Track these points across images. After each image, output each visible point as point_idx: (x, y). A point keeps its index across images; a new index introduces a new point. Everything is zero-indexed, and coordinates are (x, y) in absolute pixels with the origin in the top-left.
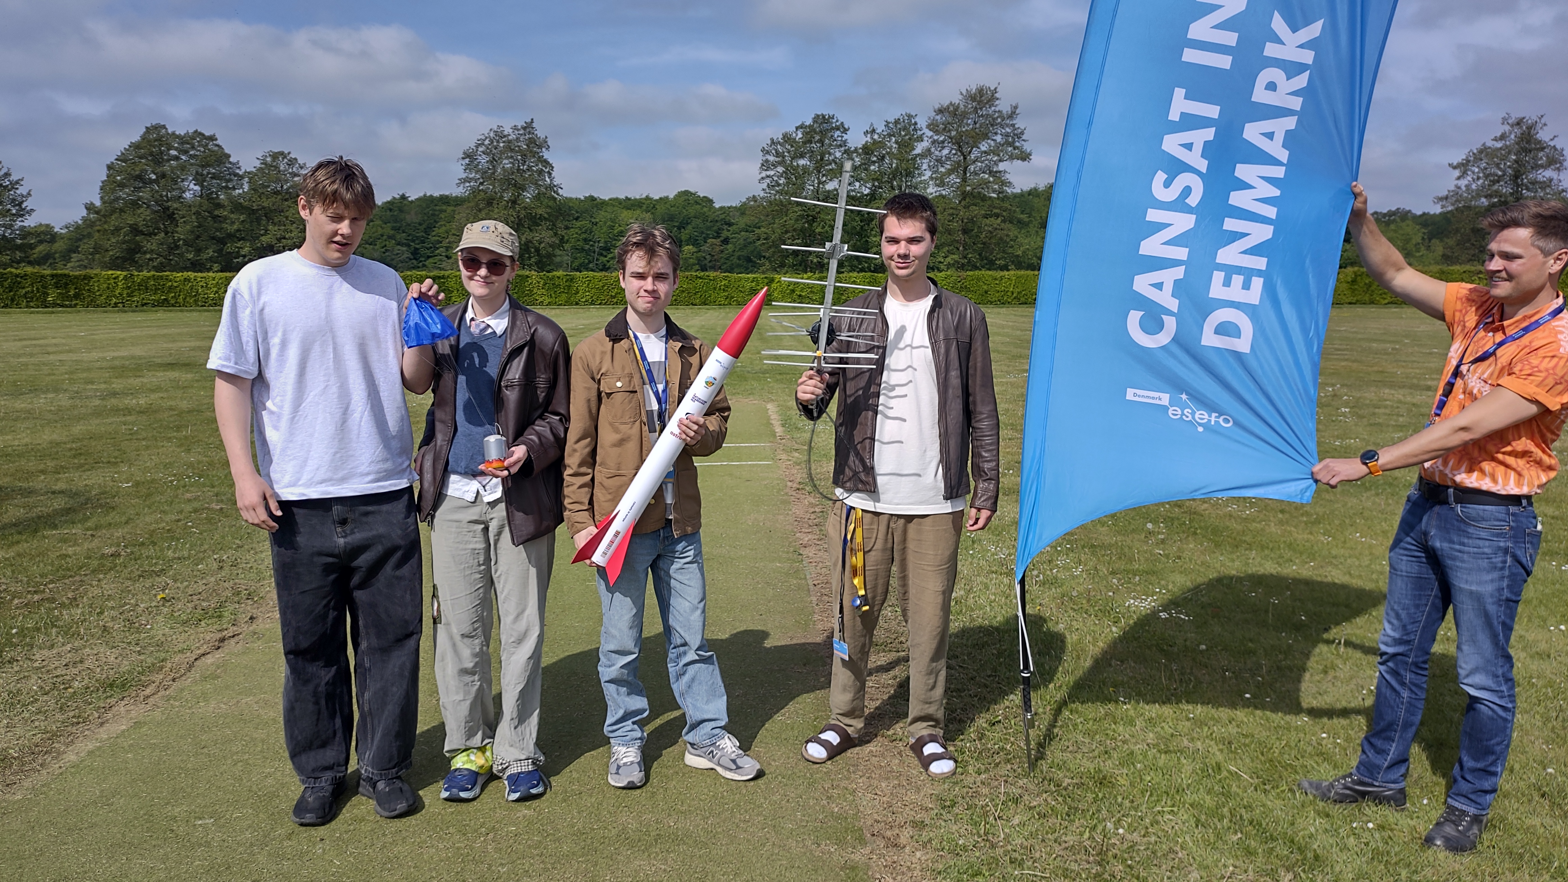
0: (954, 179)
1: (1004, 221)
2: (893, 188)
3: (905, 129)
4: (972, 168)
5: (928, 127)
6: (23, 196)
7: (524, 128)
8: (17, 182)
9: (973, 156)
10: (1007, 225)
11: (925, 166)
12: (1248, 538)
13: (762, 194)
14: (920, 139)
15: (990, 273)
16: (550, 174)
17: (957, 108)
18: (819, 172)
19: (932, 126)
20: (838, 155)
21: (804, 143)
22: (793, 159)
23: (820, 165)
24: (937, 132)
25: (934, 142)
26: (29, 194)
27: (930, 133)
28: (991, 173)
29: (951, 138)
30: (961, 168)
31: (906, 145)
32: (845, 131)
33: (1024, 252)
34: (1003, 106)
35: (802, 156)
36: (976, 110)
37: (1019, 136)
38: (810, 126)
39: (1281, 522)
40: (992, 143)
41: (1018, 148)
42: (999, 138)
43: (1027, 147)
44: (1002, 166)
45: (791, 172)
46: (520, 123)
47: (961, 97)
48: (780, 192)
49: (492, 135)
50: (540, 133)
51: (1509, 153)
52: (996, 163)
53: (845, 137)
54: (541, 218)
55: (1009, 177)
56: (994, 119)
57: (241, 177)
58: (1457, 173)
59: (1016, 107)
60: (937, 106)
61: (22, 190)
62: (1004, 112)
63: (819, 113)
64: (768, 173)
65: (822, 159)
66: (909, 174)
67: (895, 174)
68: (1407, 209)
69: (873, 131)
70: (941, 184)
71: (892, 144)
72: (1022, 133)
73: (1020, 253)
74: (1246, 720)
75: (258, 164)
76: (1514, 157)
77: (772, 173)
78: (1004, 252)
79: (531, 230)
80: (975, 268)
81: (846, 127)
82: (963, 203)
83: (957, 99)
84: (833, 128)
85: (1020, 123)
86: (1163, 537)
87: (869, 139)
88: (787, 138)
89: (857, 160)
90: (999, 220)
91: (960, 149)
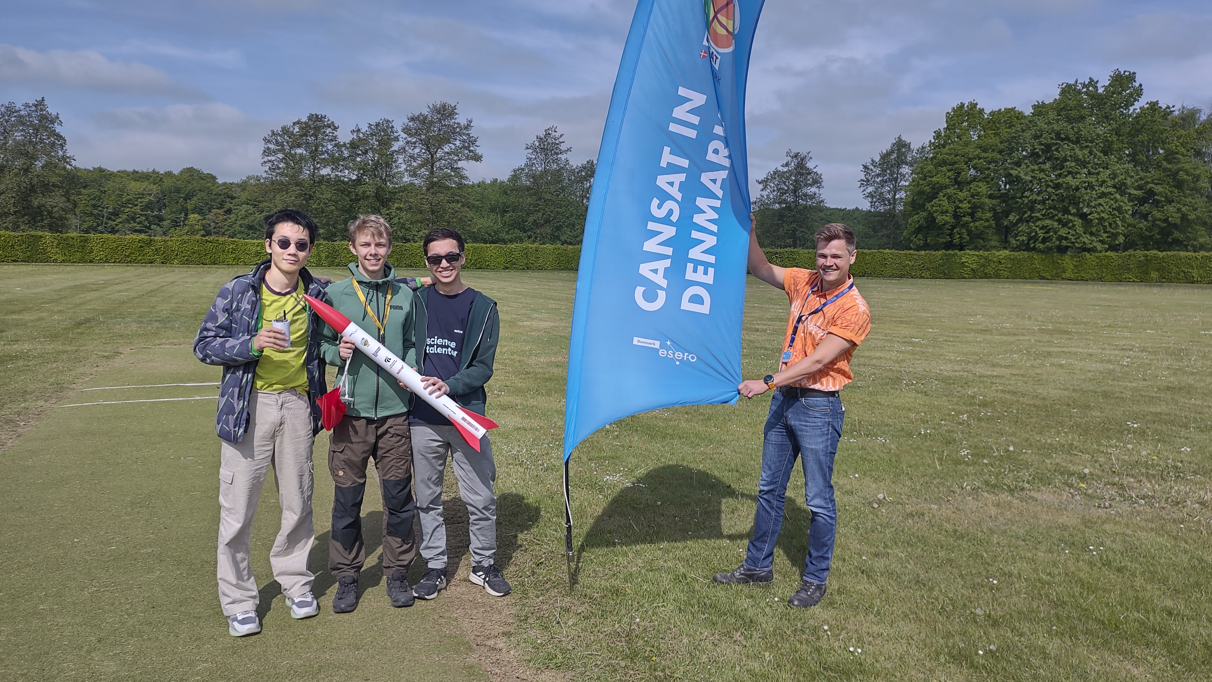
0: (424, 171)
1: (463, 206)
2: (375, 176)
3: (384, 130)
4: (438, 164)
5: (403, 130)
7: (36, 106)
9: (438, 155)
10: (466, 209)
11: (400, 161)
12: (670, 431)
13: (264, 175)
14: (397, 139)
16: (62, 146)
17: (425, 118)
18: (315, 160)
20: (330, 147)
21: (301, 136)
22: (291, 148)
23: (314, 154)
24: (410, 135)
25: (408, 143)
27: (405, 136)
28: (453, 169)
29: (421, 140)
30: (430, 163)
31: (385, 143)
32: (335, 128)
33: (478, 230)
34: (461, 119)
35: (299, 146)
36: (440, 120)
37: (473, 142)
38: (305, 123)
39: (687, 420)
40: (453, 147)
41: (472, 151)
42: (458, 143)
43: (479, 151)
44: (460, 164)
45: (289, 157)
46: (31, 101)
47: (428, 110)
48: (282, 174)
50: (52, 111)
51: (791, 175)
52: (456, 161)
53: (336, 133)
54: (54, 185)
55: (466, 173)
56: (454, 128)
58: (761, 186)
59: (471, 122)
60: (410, 115)
62: (462, 124)
63: (314, 113)
64: (270, 158)
65: (316, 150)
66: (388, 165)
67: (377, 164)
69: (359, 130)
70: (414, 175)
71: (374, 142)
72: (476, 141)
73: (475, 230)
74: (693, 546)
76: (794, 178)
77: (273, 158)
79: (44, 195)
81: (336, 126)
82: (432, 190)
83: (425, 111)
84: (325, 126)
85: (473, 133)
86: (616, 433)
87: (355, 136)
88: (285, 131)
89: (346, 154)
90: (459, 205)
91: (428, 149)
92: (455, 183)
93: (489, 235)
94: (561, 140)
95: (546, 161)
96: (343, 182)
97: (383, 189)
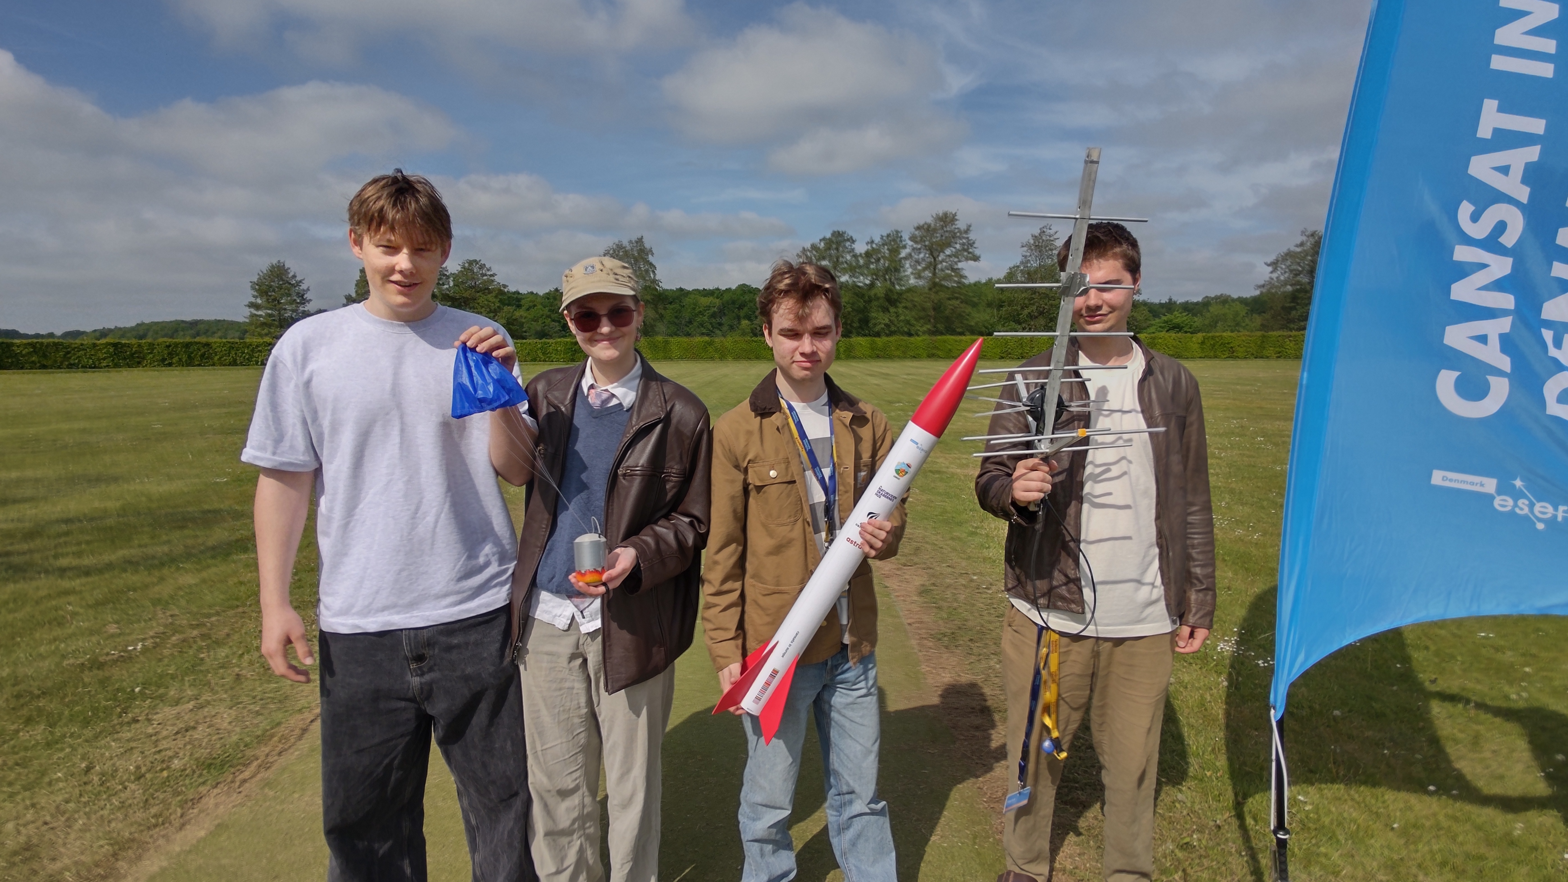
0: (928, 274)
1: (962, 302)
2: (886, 280)
3: (894, 240)
4: (939, 266)
5: (910, 239)
6: (304, 290)
7: (637, 242)
8: (300, 282)
9: (940, 258)
10: (962, 305)
11: (907, 265)
14: (904, 247)
15: (953, 337)
16: (654, 272)
17: (929, 226)
19: (913, 238)
20: (849, 257)
21: (825, 250)
23: (836, 264)
24: (916, 242)
25: (914, 249)
26: (308, 289)
27: (910, 243)
28: (953, 270)
29: (925, 246)
30: (933, 266)
31: (895, 251)
32: (853, 242)
33: (976, 324)
34: (961, 225)
35: (824, 258)
36: (942, 227)
37: (971, 244)
38: (830, 239)
40: (954, 250)
41: (969, 253)
42: (958, 246)
43: (977, 252)
44: (960, 265)
46: (634, 239)
47: (932, 219)
49: (615, 247)
50: (647, 245)
51: (1307, 255)
52: (956, 263)
53: (853, 246)
55: (965, 273)
56: (955, 234)
57: (448, 277)
58: (1270, 269)
59: (970, 226)
60: (916, 225)
61: (304, 286)
62: (962, 229)
63: (836, 230)
65: (838, 260)
66: (897, 270)
67: (887, 270)
68: (1228, 294)
69: (872, 242)
70: (919, 276)
71: (885, 250)
72: (974, 243)
73: (973, 324)
75: (459, 268)
76: (1310, 258)
78: (962, 323)
80: (942, 334)
81: (854, 239)
82: (934, 290)
83: (929, 220)
84: (845, 240)
85: (972, 236)
87: (869, 247)
88: (814, 247)
89: (861, 262)
90: (958, 302)
91: (931, 254)
92: (955, 282)
93: (986, 328)
94: (1055, 237)
95: (1041, 257)
96: (859, 287)
97: (891, 290)
